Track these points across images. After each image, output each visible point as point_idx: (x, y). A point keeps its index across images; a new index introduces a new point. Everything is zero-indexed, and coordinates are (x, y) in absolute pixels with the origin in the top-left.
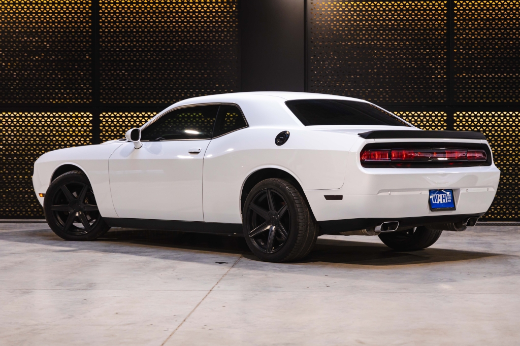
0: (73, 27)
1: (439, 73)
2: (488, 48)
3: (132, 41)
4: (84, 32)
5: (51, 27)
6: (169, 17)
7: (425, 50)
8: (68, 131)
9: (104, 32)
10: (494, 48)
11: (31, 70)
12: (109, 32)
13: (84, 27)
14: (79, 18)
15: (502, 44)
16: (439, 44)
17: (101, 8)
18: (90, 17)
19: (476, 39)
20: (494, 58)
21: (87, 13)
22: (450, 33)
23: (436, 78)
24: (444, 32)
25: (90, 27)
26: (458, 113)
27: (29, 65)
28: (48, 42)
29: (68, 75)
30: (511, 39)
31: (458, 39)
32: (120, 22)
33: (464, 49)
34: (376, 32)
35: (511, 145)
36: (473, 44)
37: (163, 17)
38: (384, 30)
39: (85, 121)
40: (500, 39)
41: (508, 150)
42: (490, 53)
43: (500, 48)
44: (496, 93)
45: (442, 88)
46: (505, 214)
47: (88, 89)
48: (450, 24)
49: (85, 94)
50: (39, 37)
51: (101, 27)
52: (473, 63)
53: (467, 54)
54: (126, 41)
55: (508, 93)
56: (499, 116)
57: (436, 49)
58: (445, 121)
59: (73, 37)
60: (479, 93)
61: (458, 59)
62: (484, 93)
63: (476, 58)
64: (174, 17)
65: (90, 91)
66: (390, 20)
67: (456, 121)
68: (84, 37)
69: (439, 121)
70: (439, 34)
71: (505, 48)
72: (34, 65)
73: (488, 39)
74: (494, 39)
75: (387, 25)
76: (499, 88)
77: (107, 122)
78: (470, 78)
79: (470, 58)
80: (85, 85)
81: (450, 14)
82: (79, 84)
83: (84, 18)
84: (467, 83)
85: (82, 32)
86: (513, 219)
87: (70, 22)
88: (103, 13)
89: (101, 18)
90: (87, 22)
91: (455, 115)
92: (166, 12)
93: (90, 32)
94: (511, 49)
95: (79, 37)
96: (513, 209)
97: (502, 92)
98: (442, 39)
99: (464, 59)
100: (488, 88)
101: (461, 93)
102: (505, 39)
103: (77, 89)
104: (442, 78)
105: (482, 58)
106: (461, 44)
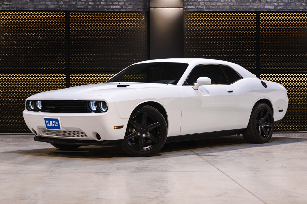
0: (55, 28)
1: (252, 54)
2: (277, 41)
4: (61, 30)
5: (43, 28)
6: (108, 23)
7: (245, 42)
8: (52, 84)
9: (72, 30)
10: (280, 41)
11: (32, 51)
12: (75, 30)
13: (61, 28)
14: (58, 23)
15: (285, 38)
16: (252, 38)
17: (71, 17)
18: (64, 22)
19: (271, 36)
20: (280, 46)
22: (258, 33)
23: (251, 56)
24: (254, 32)
26: (262, 75)
27: (30, 48)
28: (41, 36)
29: (52, 54)
30: (289, 36)
31: (262, 36)
32: (81, 25)
33: (265, 41)
34: (219, 32)
36: (269, 38)
38: (223, 31)
39: (62, 79)
40: (283, 36)
42: (278, 43)
43: (283, 41)
44: (281, 64)
45: (254, 62)
46: (286, 127)
47: (63, 62)
48: (258, 28)
49: (62, 64)
50: (36, 33)
51: (71, 28)
52: (270, 49)
53: (266, 44)
55: (288, 64)
56: (283, 76)
57: (251, 41)
59: (55, 33)
60: (272, 64)
61: (262, 46)
62: (275, 64)
63: (271, 46)
65: (65, 63)
66: (226, 26)
68: (61, 33)
70: (252, 33)
71: (286, 41)
72: (33, 48)
73: (277, 36)
74: (280, 36)
75: (225, 28)
76: (283, 61)
77: (74, 79)
78: (268, 56)
79: (268, 46)
80: (62, 59)
81: (258, 23)
82: (58, 59)
83: (61, 23)
84: (267, 59)
86: (290, 130)
87: (54, 25)
88: (72, 20)
89: (71, 23)
90: (63, 25)
91: (260, 76)
93: (65, 30)
94: (289, 41)
95: (58, 33)
96: (291, 125)
97: (284, 64)
98: (254, 36)
99: (265, 46)
100: (277, 61)
101: (263, 64)
102: (286, 36)
103: (57, 62)
104: (254, 56)
105: (274, 46)
106: (263, 38)
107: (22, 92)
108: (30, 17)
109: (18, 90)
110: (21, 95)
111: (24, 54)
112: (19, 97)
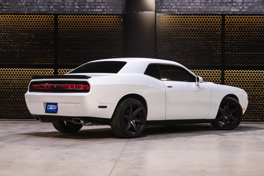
0: (46, 28)
1: (218, 52)
2: (241, 40)
3: (73, 35)
5: (35, 28)
6: (91, 24)
7: (211, 41)
9: (60, 31)
10: (243, 41)
11: (25, 48)
12: (63, 31)
13: (51, 28)
14: (48, 24)
15: (248, 38)
16: (218, 38)
17: (59, 20)
18: (53, 24)
19: (235, 36)
20: (243, 45)
21: (52, 22)
22: (223, 33)
23: (217, 54)
24: (220, 33)
25: (53, 28)
26: (227, 71)
27: (24, 46)
28: (33, 35)
29: (43, 51)
30: (252, 36)
31: (227, 36)
32: (68, 26)
33: (229, 41)
34: (188, 32)
35: (251, 86)
36: (234, 38)
37: (88, 24)
38: (192, 31)
39: (51, 73)
40: (246, 36)
41: (250, 88)
42: (242, 43)
43: (246, 41)
44: (245, 61)
45: (219, 59)
46: (248, 118)
47: (52, 58)
48: (223, 29)
49: (51, 60)
50: (30, 33)
51: (59, 29)
52: (234, 47)
53: (231, 43)
54: (71, 35)
55: (250, 61)
56: (246, 72)
57: (217, 40)
58: (220, 74)
59: (46, 33)
60: (236, 61)
61: (227, 45)
62: (239, 61)
63: (235, 45)
64: (93, 24)
66: (195, 27)
67: (225, 74)
68: (51, 33)
69: (218, 74)
70: (218, 34)
71: (249, 41)
72: (27, 46)
73: (241, 36)
74: (243, 36)
76: (246, 59)
77: (61, 73)
78: (232, 54)
79: (232, 45)
80: (51, 56)
81: (223, 24)
82: (48, 55)
83: (51, 24)
84: (231, 57)
85: (50, 31)
86: (252, 121)
87: (44, 26)
88: (60, 22)
89: (59, 24)
90: (52, 26)
91: (225, 71)
92: (89, 22)
93: (54, 31)
94: (252, 41)
95: (48, 33)
96: (252, 116)
97: (247, 61)
98: (219, 36)
99: (230, 45)
100: (240, 59)
101: (228, 61)
102: (249, 36)
103: (47, 58)
104: (219, 54)
105: (238, 45)
106: (228, 38)
107: (17, 84)
108: (24, 19)
109: (13, 82)
110: (16, 86)
111: (19, 51)
112: (15, 88)
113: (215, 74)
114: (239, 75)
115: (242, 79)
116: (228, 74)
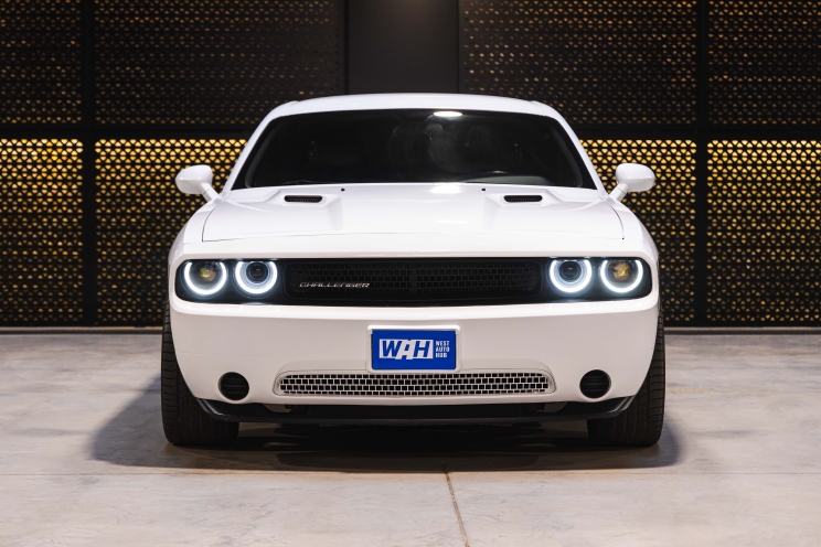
1: (684, 75)
2: (765, 33)
3: (152, 15)
7: (659, 34)
8: (39, 172)
10: (775, 33)
15: (790, 25)
16: (684, 24)
19: (746, 17)
20: (775, 50)
23: (679, 83)
26: (715, 142)
29: (38, 73)
30: (805, 17)
31: (716, 16)
33: (726, 33)
35: (803, 198)
36: (741, 25)
39: (69, 156)
40: (785, 17)
41: (798, 206)
42: (770, 41)
43: (785, 33)
44: (780, 108)
45: (689, 101)
46: (792, 313)
47: (74, 99)
49: (69, 107)
52: (741, 58)
53: (731, 41)
54: (142, 16)
55: (799, 108)
56: (784, 148)
57: (679, 33)
58: (693, 156)
60: (750, 108)
61: (716, 49)
62: (760, 108)
63: (746, 50)
65: (79, 102)
67: (711, 156)
68: (68, 6)
69: (683, 156)
70: (684, 8)
71: (795, 33)
73: (766, 16)
74: (775, 16)
76: (784, 100)
77: (108, 156)
78: (735, 83)
79: (736, 49)
80: (68, 91)
82: (59, 90)
84: (731, 91)
86: (807, 324)
91: (710, 145)
94: (805, 33)
96: (807, 306)
97: (789, 108)
98: (689, 17)
99: (726, 50)
100: (765, 100)
101: (720, 108)
102: (795, 17)
103: (54, 99)
104: (688, 82)
105: (755, 49)
106: (721, 25)
113: (674, 156)
114: (759, 157)
115: (769, 173)
116: (720, 157)
